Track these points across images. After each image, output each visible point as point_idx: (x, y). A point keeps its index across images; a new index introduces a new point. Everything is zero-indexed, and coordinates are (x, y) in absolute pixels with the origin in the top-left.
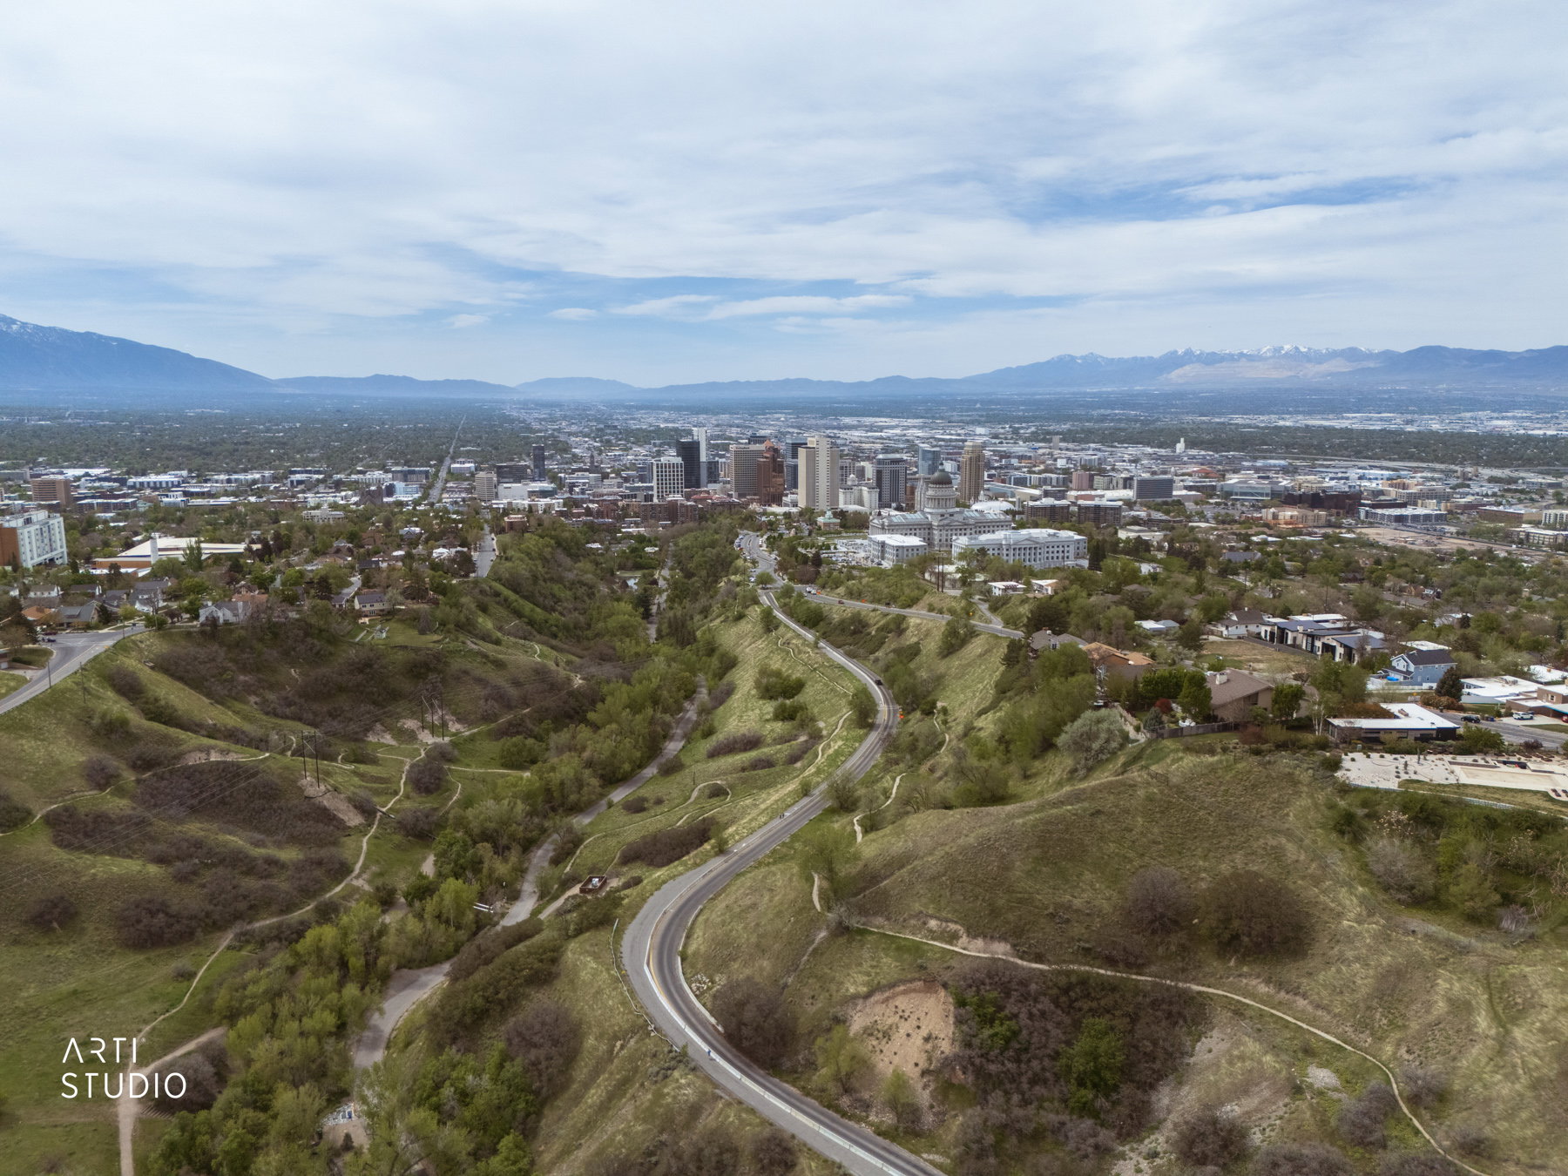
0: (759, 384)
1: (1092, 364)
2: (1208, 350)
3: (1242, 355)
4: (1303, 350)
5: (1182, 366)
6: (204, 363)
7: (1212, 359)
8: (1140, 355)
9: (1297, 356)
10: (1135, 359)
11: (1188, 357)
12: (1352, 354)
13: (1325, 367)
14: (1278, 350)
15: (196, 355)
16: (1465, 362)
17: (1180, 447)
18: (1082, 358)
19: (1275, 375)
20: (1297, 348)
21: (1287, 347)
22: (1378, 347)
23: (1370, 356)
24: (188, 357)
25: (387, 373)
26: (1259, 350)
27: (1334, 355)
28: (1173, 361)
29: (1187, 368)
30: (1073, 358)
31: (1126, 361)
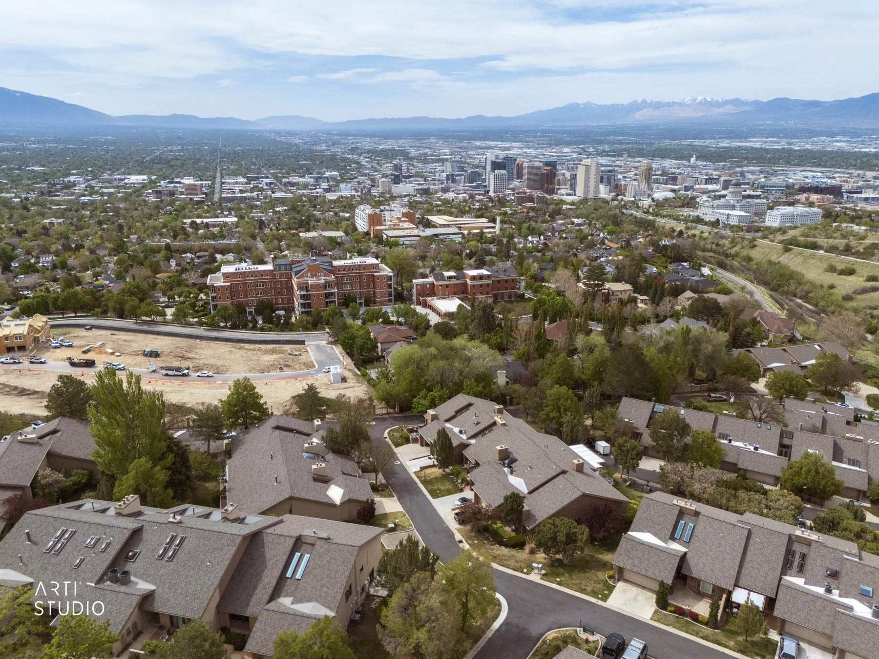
0: (399, 120)
1: (589, 108)
2: (655, 100)
3: (674, 103)
4: (709, 100)
5: (641, 109)
6: (73, 107)
7: (658, 106)
8: (616, 103)
9: (705, 103)
10: (613, 105)
11: (644, 105)
12: (737, 102)
13: (721, 110)
14: (694, 100)
15: (68, 102)
16: (800, 108)
17: (693, 160)
18: (583, 104)
19: (695, 115)
20: (705, 99)
21: (700, 98)
22: (751, 98)
23: (746, 103)
24: (63, 103)
25: (181, 113)
26: (684, 100)
27: (726, 103)
28: (635, 107)
29: (644, 111)
30: (578, 105)
31: (608, 107)
